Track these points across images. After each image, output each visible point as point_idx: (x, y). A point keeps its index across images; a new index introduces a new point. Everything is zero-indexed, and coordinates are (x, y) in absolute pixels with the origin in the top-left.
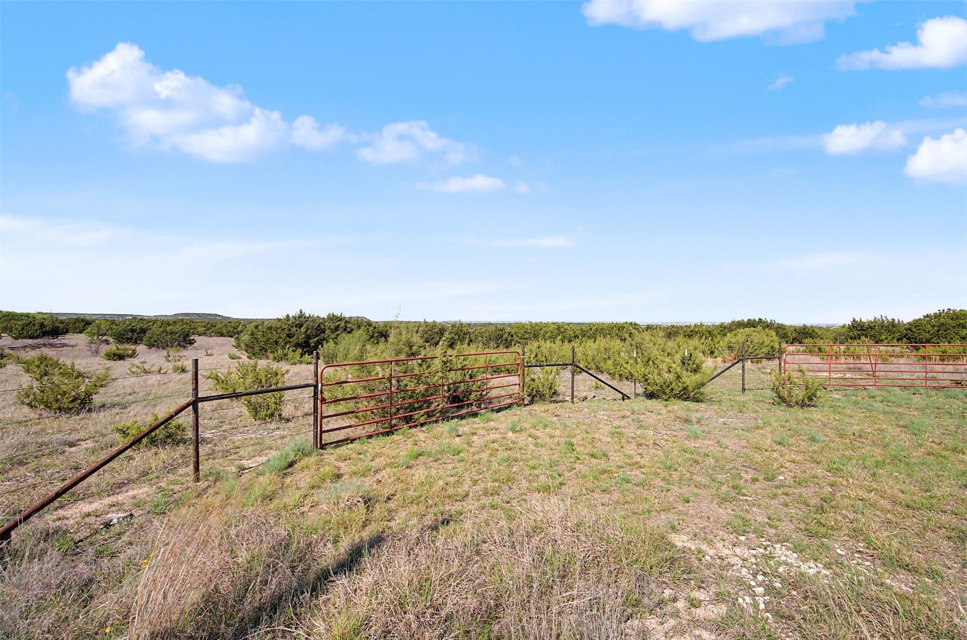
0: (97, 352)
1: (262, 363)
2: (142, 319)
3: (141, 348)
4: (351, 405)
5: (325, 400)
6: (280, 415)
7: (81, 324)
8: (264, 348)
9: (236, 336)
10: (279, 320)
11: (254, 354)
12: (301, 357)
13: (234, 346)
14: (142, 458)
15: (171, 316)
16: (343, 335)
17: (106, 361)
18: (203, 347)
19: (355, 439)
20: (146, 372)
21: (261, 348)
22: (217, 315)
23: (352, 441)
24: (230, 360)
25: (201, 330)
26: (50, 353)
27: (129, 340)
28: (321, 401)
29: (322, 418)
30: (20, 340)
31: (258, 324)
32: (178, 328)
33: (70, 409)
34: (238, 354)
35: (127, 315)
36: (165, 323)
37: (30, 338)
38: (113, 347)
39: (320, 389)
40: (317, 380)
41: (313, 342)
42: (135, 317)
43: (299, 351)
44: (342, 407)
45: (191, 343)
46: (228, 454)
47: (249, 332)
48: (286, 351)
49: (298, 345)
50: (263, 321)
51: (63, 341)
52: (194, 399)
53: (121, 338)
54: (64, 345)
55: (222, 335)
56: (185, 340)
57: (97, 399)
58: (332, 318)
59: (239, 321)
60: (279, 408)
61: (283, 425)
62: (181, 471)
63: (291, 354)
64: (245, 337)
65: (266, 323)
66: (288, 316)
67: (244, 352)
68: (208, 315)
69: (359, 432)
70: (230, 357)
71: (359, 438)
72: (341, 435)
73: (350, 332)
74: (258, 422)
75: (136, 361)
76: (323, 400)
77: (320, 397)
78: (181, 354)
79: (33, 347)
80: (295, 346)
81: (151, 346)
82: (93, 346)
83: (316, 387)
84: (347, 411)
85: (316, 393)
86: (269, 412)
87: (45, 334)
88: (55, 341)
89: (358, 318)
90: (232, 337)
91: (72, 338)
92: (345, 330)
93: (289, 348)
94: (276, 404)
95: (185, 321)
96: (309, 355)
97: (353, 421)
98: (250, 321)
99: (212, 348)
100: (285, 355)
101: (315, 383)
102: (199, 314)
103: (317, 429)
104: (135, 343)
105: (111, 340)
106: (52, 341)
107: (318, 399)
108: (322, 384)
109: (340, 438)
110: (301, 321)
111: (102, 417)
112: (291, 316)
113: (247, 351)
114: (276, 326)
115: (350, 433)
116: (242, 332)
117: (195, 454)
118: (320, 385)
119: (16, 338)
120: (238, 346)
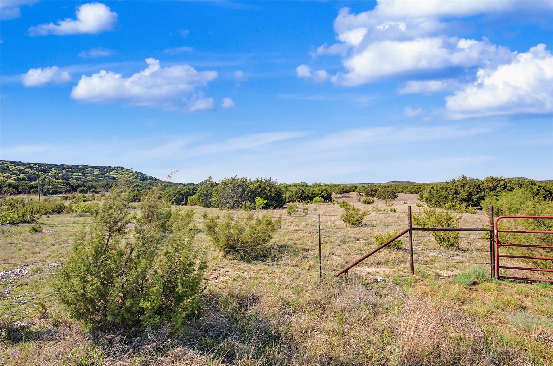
0: (360, 200)
1: (439, 211)
2: (374, 185)
3: (375, 199)
4: (525, 251)
5: (501, 242)
6: (458, 246)
7: (354, 188)
8: (438, 201)
9: (420, 193)
10: (448, 183)
11: (431, 205)
12: (466, 209)
13: (418, 199)
14: (384, 253)
15: (386, 183)
16: (504, 193)
17: (363, 205)
18: (402, 199)
19: (535, 281)
20: (379, 211)
21: (435, 201)
22: (408, 182)
23: (533, 282)
24: (417, 207)
25: (400, 190)
26: (346, 200)
27: (370, 195)
28: (498, 244)
29: (498, 256)
30: (337, 195)
31: (433, 186)
32: (390, 189)
33: (355, 224)
34: (422, 204)
35: (369, 184)
36: (385, 186)
37: (340, 194)
38: (365, 198)
39: (495, 234)
40: (493, 227)
41: (475, 197)
42: (372, 184)
43: (465, 204)
44: (518, 251)
45: (396, 197)
46: (427, 263)
47: (428, 191)
48: (454, 203)
49: (463, 200)
50: (437, 184)
51: (349, 195)
52: (410, 228)
53: (368, 194)
54: (349, 197)
55: (411, 193)
56: (394, 196)
57: (364, 222)
58: (491, 180)
59: (420, 185)
60: (457, 241)
61: (460, 253)
62: (403, 265)
63: (458, 206)
64: (426, 195)
65: (439, 185)
66: (454, 180)
67: (425, 203)
68: (403, 182)
69: (538, 276)
70: (417, 205)
71: (540, 281)
72: (519, 274)
73: (510, 190)
74: (442, 248)
75: (374, 205)
76: (499, 243)
77: (496, 240)
78: (392, 203)
79: (341, 198)
80: (461, 201)
81: (379, 198)
82: (358, 197)
83: (492, 232)
84: (521, 255)
85: (492, 237)
86: (450, 243)
87: (344, 192)
88: (347, 195)
89: (519, 178)
90: (417, 194)
91: (351, 194)
92: (505, 188)
93: (456, 202)
94: (454, 238)
95: (393, 185)
96: (472, 207)
97: (530, 266)
98: (428, 185)
99: (406, 200)
100: (453, 206)
101: (491, 229)
102: (399, 182)
103: (494, 263)
104: (373, 197)
105: (364, 195)
106: (346, 195)
107: (494, 241)
108: (497, 230)
109: (517, 276)
110: (464, 182)
111: (366, 230)
112: (456, 180)
113: (427, 202)
114: (446, 187)
115: (529, 275)
116: (423, 190)
117: (411, 259)
118: (495, 231)
119: (336, 194)
120: (421, 199)
